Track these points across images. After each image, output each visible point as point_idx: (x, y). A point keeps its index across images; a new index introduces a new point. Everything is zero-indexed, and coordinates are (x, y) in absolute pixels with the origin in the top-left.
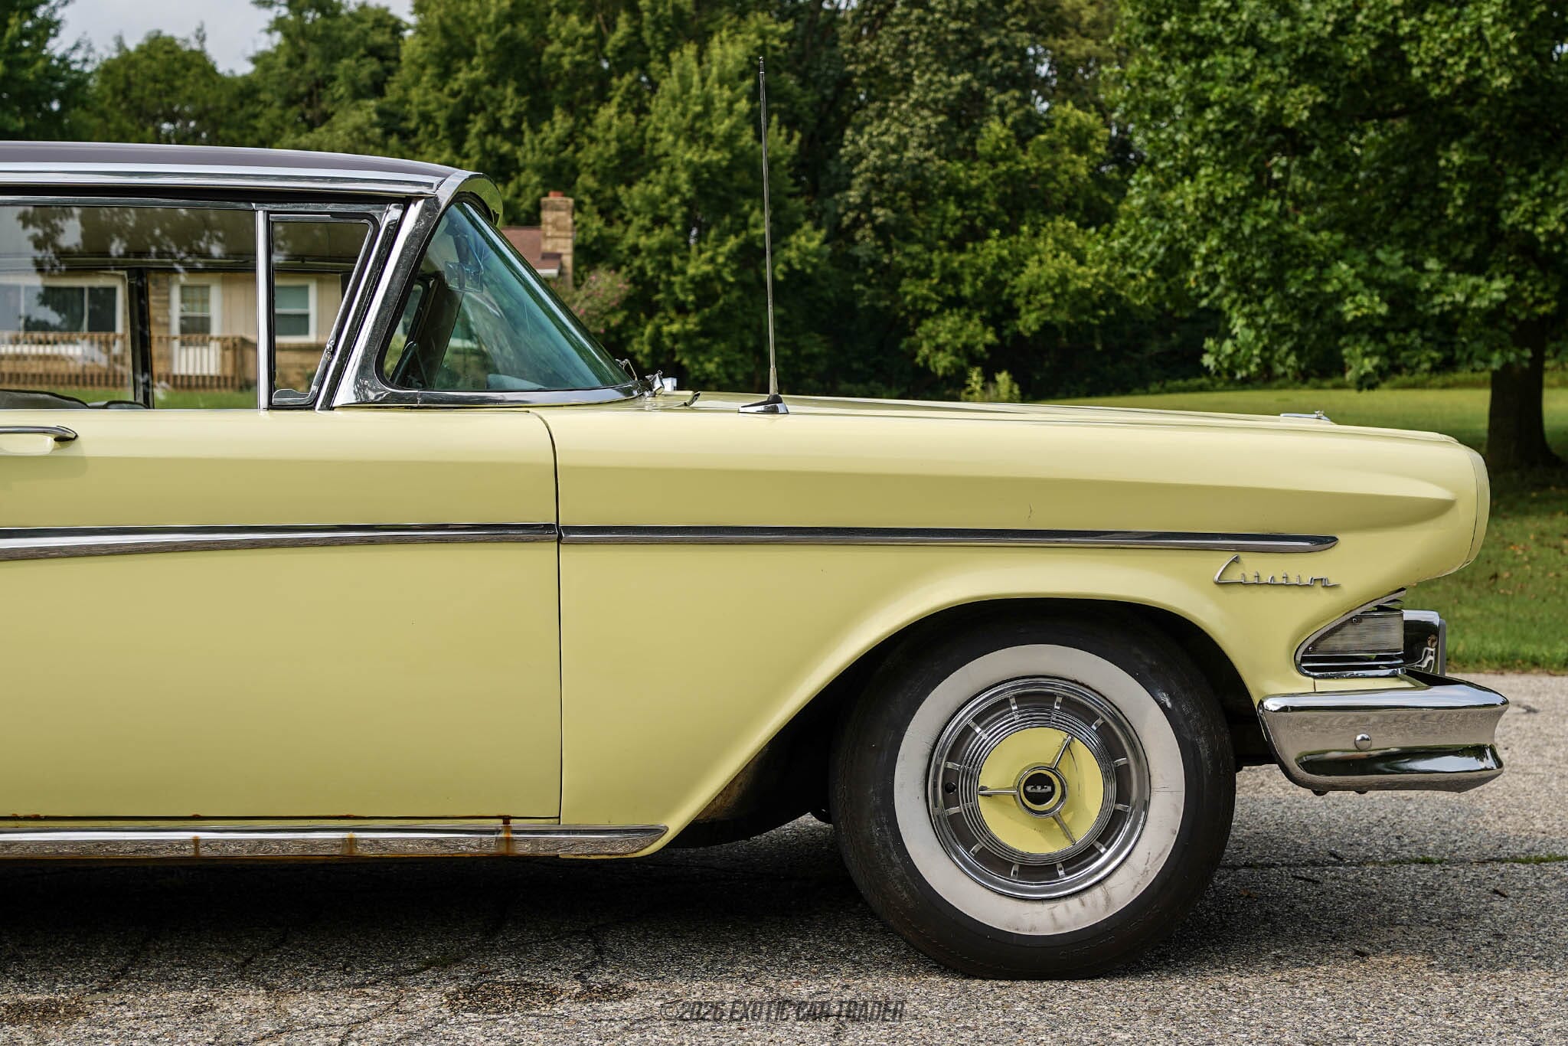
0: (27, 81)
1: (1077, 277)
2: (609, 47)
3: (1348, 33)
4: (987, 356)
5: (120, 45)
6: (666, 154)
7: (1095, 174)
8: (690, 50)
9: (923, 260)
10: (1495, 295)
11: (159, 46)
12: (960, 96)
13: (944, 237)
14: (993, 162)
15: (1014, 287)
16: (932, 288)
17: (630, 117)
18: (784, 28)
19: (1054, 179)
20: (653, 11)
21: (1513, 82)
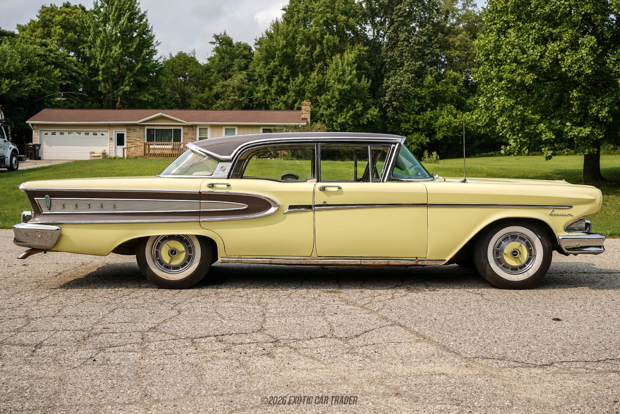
0: (148, 68)
1: (454, 122)
2: (314, 55)
3: (543, 58)
4: (427, 146)
5: (171, 55)
6: (332, 87)
7: (459, 91)
8: (338, 56)
9: (408, 117)
10: (587, 132)
11: (181, 56)
12: (418, 68)
13: (414, 110)
14: (429, 88)
15: (435, 125)
16: (410, 126)
17: (320, 76)
18: (365, 49)
19: (447, 93)
20: (327, 44)
21: (592, 72)
